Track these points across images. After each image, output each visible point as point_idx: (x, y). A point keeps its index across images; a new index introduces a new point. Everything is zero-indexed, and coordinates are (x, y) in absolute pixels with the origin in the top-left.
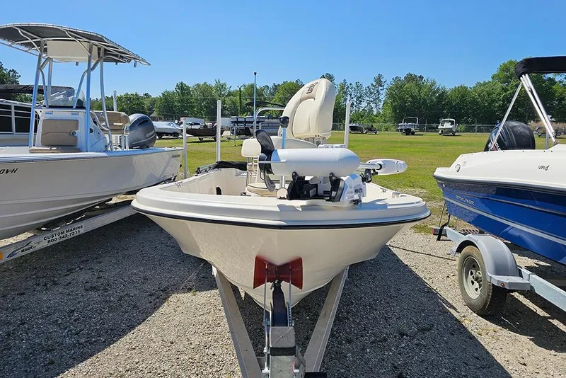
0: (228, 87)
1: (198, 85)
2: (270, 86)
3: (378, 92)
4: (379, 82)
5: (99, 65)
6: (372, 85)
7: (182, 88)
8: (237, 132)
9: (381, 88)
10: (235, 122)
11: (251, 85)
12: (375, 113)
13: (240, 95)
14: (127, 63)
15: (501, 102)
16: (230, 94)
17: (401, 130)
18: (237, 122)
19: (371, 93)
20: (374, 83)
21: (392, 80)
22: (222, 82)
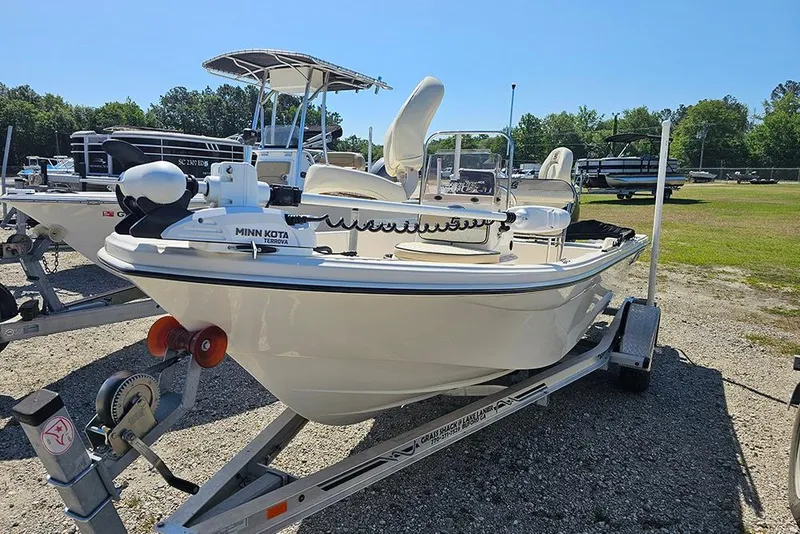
0: (599, 115)
1: (552, 116)
2: (674, 110)
5: (321, 94)
7: (530, 122)
8: (584, 183)
10: (584, 168)
11: (639, 111)
13: (615, 126)
14: (366, 90)
16: (601, 126)
18: (587, 168)
22: (590, 109)
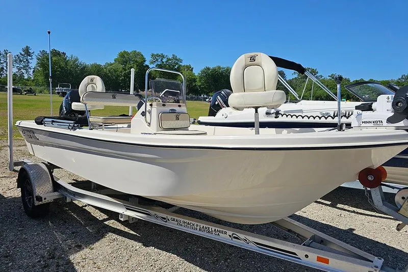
3: (27, 60)
4: (27, 52)
6: (21, 54)
9: (29, 57)
12: (26, 77)
15: (123, 77)
17: (58, 93)
19: (21, 61)
20: (23, 53)
21: (39, 52)
